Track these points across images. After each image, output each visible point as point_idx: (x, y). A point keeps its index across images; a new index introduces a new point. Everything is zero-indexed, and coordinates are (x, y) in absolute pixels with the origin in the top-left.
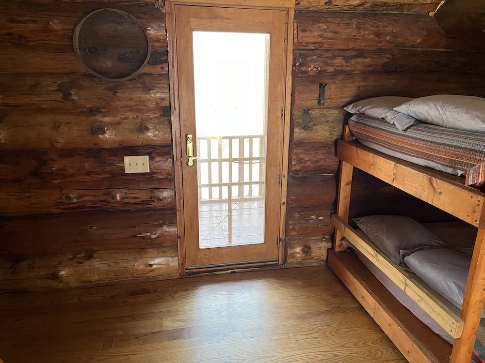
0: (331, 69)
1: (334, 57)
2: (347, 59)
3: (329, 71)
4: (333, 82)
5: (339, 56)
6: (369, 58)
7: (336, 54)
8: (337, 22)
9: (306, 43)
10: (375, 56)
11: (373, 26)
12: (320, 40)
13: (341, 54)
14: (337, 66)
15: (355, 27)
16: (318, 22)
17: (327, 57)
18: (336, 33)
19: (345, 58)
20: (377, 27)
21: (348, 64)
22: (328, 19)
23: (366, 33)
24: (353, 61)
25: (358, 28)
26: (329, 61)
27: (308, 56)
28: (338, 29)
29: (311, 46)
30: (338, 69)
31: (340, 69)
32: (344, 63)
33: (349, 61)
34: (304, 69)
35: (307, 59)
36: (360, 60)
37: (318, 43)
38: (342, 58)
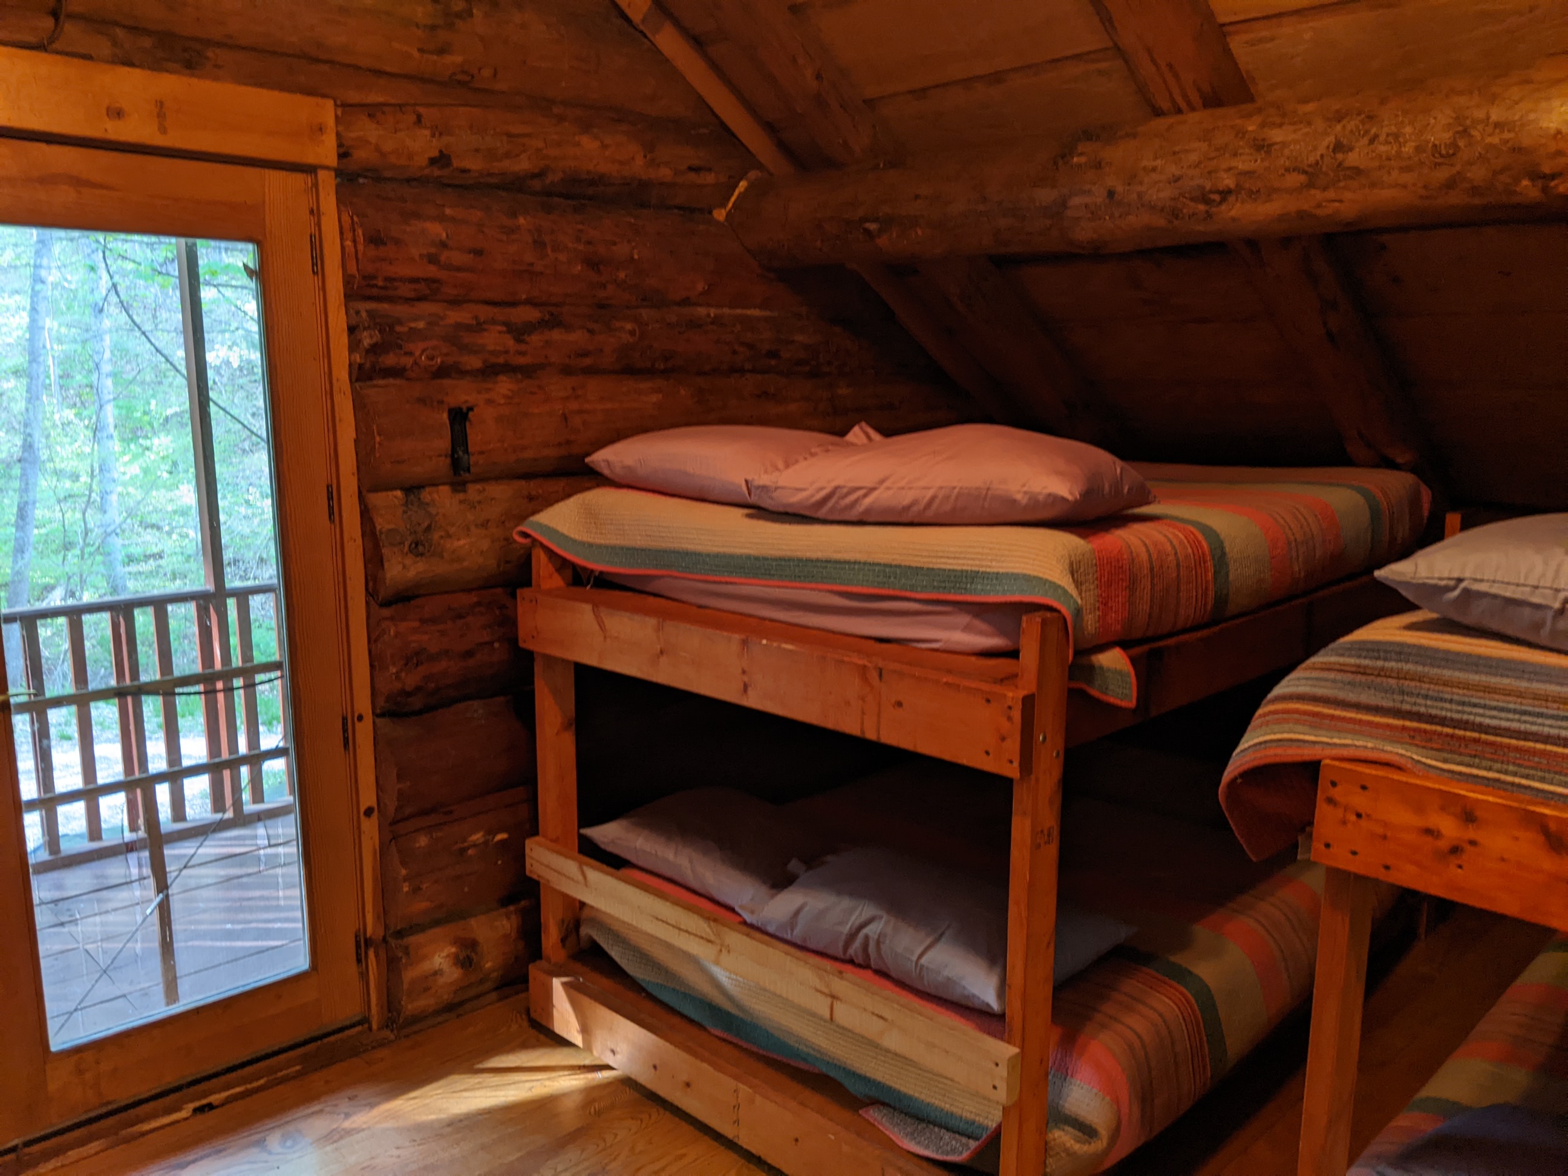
0: (474, 362)
1: (479, 327)
2: (519, 332)
3: (469, 368)
4: (490, 402)
5: (494, 322)
6: (579, 332)
7: (482, 318)
8: (473, 219)
9: (386, 279)
10: (595, 327)
11: (577, 239)
12: (432, 271)
13: (500, 318)
14: (492, 353)
15: (528, 238)
16: (418, 216)
17: (458, 326)
18: (478, 253)
19: (508, 326)
20: (589, 243)
21: (523, 348)
22: (451, 211)
23: (562, 257)
24: (535, 339)
25: (539, 245)
26: (466, 339)
27: (399, 322)
28: (481, 243)
29: (405, 290)
30: (493, 360)
31: (501, 360)
32: (510, 342)
33: (526, 337)
34: (390, 360)
35: (398, 329)
36: (556, 335)
37: (425, 280)
38: (504, 329)
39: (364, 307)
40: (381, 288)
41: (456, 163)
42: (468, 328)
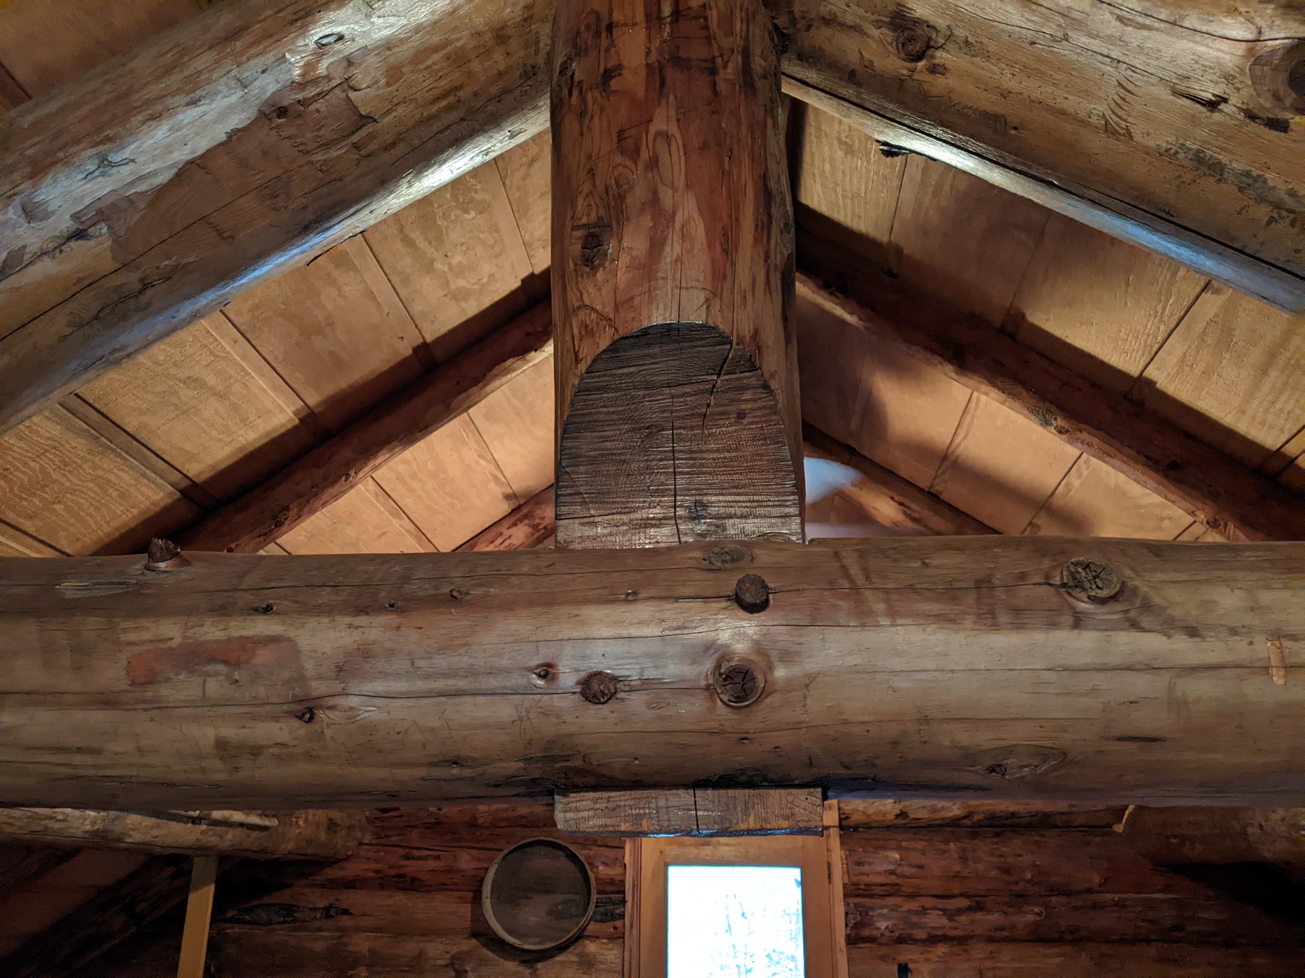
0: (922, 934)
1: (924, 911)
2: (950, 914)
3: (917, 937)
4: (927, 960)
5: (934, 908)
6: (997, 914)
7: (927, 906)
8: (920, 847)
9: (866, 885)
10: (1010, 910)
11: (992, 854)
12: (893, 879)
13: (939, 906)
14: (932, 928)
15: (956, 856)
16: (884, 848)
17: (909, 911)
18: (920, 867)
19: (945, 911)
20: (1001, 856)
21: (955, 925)
22: (904, 844)
23: (980, 866)
24: (964, 919)
25: (963, 859)
26: (914, 919)
27: (873, 909)
28: (923, 861)
29: (878, 890)
30: (935, 932)
31: (940, 933)
32: (945, 921)
33: (956, 918)
34: (866, 932)
35: (871, 913)
36: (979, 916)
37: (890, 884)
38: (941, 913)
39: (852, 900)
40: (864, 890)
41: (911, 816)
42: (917, 913)
